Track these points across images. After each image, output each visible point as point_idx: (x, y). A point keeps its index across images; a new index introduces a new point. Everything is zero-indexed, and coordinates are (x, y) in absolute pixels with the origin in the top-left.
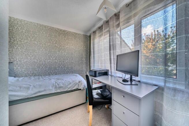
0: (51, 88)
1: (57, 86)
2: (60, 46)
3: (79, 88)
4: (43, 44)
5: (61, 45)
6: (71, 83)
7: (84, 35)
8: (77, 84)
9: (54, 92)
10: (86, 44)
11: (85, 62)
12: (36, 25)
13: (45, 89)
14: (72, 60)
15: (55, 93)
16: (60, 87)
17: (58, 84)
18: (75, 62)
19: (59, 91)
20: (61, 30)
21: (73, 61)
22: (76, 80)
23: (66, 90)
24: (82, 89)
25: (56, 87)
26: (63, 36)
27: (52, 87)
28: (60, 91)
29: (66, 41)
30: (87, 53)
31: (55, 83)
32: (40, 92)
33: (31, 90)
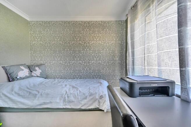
0: (58, 100)
1: (66, 98)
2: (84, 43)
3: (100, 108)
4: (67, 43)
5: (85, 41)
6: (87, 97)
7: (116, 21)
8: (97, 101)
9: (62, 108)
10: (120, 35)
11: (119, 63)
12: (61, 23)
13: (51, 100)
14: (99, 60)
15: (64, 109)
16: (70, 102)
17: (68, 96)
18: (104, 62)
19: (68, 107)
20: (85, 22)
21: (101, 62)
22: (96, 93)
23: (78, 107)
24: (105, 111)
25: (64, 101)
26: (88, 30)
27: (60, 99)
28: (70, 108)
29: (91, 35)
30: (122, 49)
31: (64, 94)
32: (45, 103)
33: (37, 98)
